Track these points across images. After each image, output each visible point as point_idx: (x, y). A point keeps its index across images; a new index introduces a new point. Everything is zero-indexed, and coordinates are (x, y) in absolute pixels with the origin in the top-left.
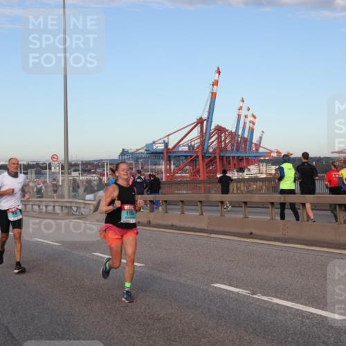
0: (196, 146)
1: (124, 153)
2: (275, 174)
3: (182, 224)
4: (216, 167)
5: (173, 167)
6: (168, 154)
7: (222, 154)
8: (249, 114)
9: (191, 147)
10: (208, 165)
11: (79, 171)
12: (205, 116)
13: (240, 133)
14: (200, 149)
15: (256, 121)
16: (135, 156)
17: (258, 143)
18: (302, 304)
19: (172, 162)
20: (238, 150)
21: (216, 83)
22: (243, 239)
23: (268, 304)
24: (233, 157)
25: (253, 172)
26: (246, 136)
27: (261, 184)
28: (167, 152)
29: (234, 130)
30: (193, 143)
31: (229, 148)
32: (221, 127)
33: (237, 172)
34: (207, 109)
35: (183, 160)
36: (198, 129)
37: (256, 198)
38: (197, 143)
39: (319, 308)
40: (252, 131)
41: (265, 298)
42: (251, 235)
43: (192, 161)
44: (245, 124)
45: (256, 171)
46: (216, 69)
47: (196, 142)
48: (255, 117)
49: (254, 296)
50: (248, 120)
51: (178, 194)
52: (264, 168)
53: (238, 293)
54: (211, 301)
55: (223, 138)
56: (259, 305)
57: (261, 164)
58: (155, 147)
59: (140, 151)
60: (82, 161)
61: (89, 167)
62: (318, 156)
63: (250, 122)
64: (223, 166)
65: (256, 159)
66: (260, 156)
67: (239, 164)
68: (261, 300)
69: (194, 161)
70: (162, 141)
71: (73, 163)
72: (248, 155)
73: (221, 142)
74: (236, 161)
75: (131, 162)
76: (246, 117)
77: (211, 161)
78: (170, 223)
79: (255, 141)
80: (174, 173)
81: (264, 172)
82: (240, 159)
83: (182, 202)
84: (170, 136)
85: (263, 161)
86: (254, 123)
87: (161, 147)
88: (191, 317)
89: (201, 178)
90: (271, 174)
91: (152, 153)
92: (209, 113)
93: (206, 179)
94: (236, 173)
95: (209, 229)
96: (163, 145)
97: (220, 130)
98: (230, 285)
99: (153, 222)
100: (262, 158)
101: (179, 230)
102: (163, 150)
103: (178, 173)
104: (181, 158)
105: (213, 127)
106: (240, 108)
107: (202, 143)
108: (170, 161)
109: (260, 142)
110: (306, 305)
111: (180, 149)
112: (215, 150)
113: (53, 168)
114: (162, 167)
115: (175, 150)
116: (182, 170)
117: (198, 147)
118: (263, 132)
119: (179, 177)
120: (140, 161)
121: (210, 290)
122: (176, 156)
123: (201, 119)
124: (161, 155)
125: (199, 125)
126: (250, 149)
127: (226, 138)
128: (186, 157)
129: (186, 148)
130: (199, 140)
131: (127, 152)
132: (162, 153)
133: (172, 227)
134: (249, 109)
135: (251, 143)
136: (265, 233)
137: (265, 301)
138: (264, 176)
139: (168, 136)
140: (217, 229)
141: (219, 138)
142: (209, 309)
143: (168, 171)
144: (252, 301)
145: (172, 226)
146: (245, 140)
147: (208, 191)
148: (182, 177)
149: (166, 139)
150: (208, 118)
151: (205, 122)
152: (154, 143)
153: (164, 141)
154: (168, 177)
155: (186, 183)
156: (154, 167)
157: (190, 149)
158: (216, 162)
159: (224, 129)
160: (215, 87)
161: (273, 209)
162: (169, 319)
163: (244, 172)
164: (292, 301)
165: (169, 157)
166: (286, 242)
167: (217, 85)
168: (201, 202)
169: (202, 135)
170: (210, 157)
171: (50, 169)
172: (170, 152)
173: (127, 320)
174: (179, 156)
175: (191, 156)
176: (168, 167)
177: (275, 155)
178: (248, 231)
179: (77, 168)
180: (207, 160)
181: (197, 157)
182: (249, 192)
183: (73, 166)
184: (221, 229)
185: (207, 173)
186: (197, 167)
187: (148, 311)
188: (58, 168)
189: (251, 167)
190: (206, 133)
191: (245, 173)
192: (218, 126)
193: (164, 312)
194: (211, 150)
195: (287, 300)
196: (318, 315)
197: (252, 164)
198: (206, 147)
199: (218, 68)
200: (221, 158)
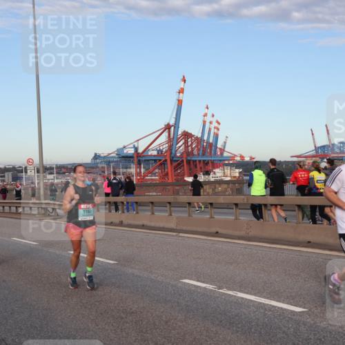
0: (164, 150)
1: (96, 157)
2: (239, 177)
3: (153, 224)
4: (183, 170)
5: (143, 170)
6: (138, 158)
7: (189, 158)
8: (214, 120)
9: (160, 152)
10: (176, 168)
11: (53, 174)
12: (172, 122)
13: (205, 138)
14: (168, 153)
15: (220, 127)
16: (107, 160)
17: (223, 148)
18: (265, 297)
19: (142, 166)
20: (203, 155)
21: (181, 91)
22: (210, 238)
23: (233, 298)
24: (200, 161)
25: (218, 175)
26: (211, 141)
27: (225, 186)
28: (137, 157)
29: (199, 136)
30: (161, 148)
31: (195, 152)
32: (187, 133)
33: (204, 174)
34: (174, 116)
35: (152, 164)
36: (166, 134)
37: (221, 200)
38: (165, 148)
39: (280, 301)
40: (216, 136)
41: (230, 293)
42: (217, 234)
43: (161, 164)
44: (210, 129)
45: (221, 174)
47: (164, 146)
48: (219, 123)
49: (220, 291)
50: (212, 126)
51: (147, 195)
52: (229, 171)
53: (205, 288)
54: (180, 295)
55: (189, 143)
56: (225, 300)
57: (225, 167)
58: (125, 152)
59: (112, 155)
60: (56, 165)
61: (63, 170)
63: (215, 128)
64: (190, 169)
65: (221, 163)
66: (224, 160)
67: (205, 168)
68: (226, 294)
69: (162, 164)
70: (132, 146)
71: (48, 166)
72: (213, 159)
73: (188, 146)
74: (202, 165)
75: (103, 165)
76: (211, 123)
77: (179, 164)
78: (140, 223)
79: (219, 145)
80: (145, 176)
81: (229, 175)
82: (206, 163)
83: (152, 203)
84: (140, 141)
85: (227, 165)
86: (218, 129)
87: (132, 151)
88: (162, 310)
89: (170, 181)
90: (235, 177)
91: (123, 157)
92: (176, 119)
93: (174, 181)
94: (203, 176)
95: (178, 228)
96: (133, 149)
97: (187, 135)
98: (198, 281)
99: (125, 222)
100: (226, 162)
101: (150, 229)
102: (134, 154)
103: (147, 176)
104: (151, 162)
105: (180, 133)
106: (205, 115)
107: (170, 148)
108: (140, 164)
109: (224, 147)
110: (268, 298)
111: (149, 154)
112: (182, 154)
113: (28, 171)
114: (133, 170)
115: (145, 154)
116: (151, 173)
117: (166, 152)
118: (227, 137)
119: (149, 180)
120: (112, 165)
121: (180, 285)
122: (145, 160)
123: (168, 124)
124: (132, 159)
125: (167, 130)
126: (215, 153)
127: (192, 143)
128: (155, 161)
129: (155, 153)
130: (167, 145)
131: (99, 156)
132: (132, 157)
133: (143, 227)
134: (213, 116)
135: (216, 147)
136: (230, 232)
137: (230, 295)
138: (228, 179)
139: (138, 140)
140: (184, 228)
141: (186, 142)
142: (178, 303)
143: (139, 174)
144: (218, 295)
145: (143, 225)
146: (210, 145)
147: (176, 193)
148: (152, 179)
149: (136, 144)
150: (175, 124)
151: (172, 128)
152: (124, 147)
153: (134, 146)
154: (138, 179)
155: (156, 185)
156: (125, 170)
157: (158, 153)
158: (183, 166)
159: (191, 134)
160: (181, 94)
161: (237, 210)
162: (141, 313)
163: (209, 174)
164: (255, 295)
165: (139, 161)
166: (249, 240)
167: (183, 93)
168: (169, 203)
169: (170, 139)
170: (177, 161)
171: (26, 172)
172: (140, 156)
173: (101, 314)
174: (148, 160)
175: (160, 160)
176: (138, 170)
177: (238, 159)
178: (214, 230)
179: (52, 171)
180: (175, 164)
181: (166, 160)
182: (216, 194)
183: (48, 170)
184: (189, 228)
185: (175, 176)
186: (166, 170)
187: (122, 305)
188: (33, 171)
189: (217, 170)
190: (173, 138)
191: (211, 176)
192: (184, 131)
193: (136, 306)
194: (178, 155)
195: (251, 294)
196: (279, 308)
197: (217, 167)
198: (173, 152)
199: (184, 77)
200: (189, 162)
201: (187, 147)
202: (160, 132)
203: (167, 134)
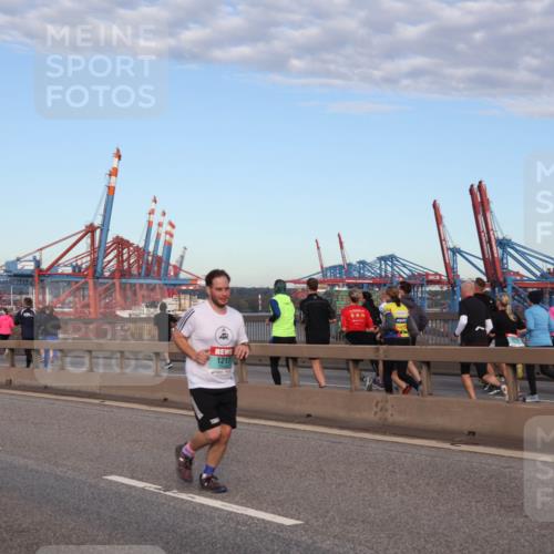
0: (84, 266)
4: (115, 298)
5: (48, 297)
6: (41, 278)
7: (123, 280)
8: (165, 221)
9: (77, 269)
10: (103, 295)
12: (98, 222)
13: (151, 248)
14: (91, 271)
15: (173, 231)
17: (178, 265)
18: (237, 503)
19: (47, 290)
20: (148, 274)
21: (114, 173)
22: (153, 409)
23: (187, 505)
24: (141, 285)
26: (160, 253)
28: (39, 275)
29: (142, 245)
30: (79, 262)
31: (134, 271)
32: (122, 239)
33: (147, 307)
34: (102, 211)
35: (64, 287)
36: (87, 240)
38: (85, 262)
39: (261, 510)
40: (168, 246)
41: (184, 496)
42: (165, 403)
43: (78, 289)
44: (158, 235)
45: (175, 307)
46: (115, 151)
47: (84, 260)
48: (173, 226)
49: (167, 493)
50: (162, 230)
52: (187, 302)
53: (143, 489)
54: (102, 501)
55: (125, 256)
56: (174, 508)
57: (182, 296)
58: (19, 267)
62: (265, 286)
63: (166, 233)
64: (125, 298)
65: (176, 289)
66: (180, 285)
67: (149, 295)
68: (178, 498)
69: (80, 289)
70: (31, 258)
72: (162, 282)
73: (123, 261)
74: (144, 291)
76: (160, 225)
77: (107, 289)
81: (187, 308)
82: (151, 288)
84: (43, 251)
85: (185, 292)
86: (171, 236)
87: (30, 266)
89: (92, 316)
91: (16, 275)
92: (104, 217)
93: (99, 316)
94: (145, 309)
95: (102, 392)
96: (32, 263)
97: (121, 243)
98: (132, 478)
99: (15, 382)
100: (184, 288)
101: (56, 394)
102: (33, 271)
104: (61, 284)
105: (110, 239)
106: (152, 212)
107: (94, 262)
108: (44, 288)
109: (181, 263)
110: (242, 505)
111: (60, 271)
112: (113, 273)
115: (52, 271)
116: (62, 302)
117: (87, 269)
118: (185, 248)
121: (103, 484)
122: (52, 282)
123: (92, 225)
124: (30, 279)
125: (89, 234)
126: (167, 273)
127: (129, 256)
128: (68, 282)
129: (69, 270)
130: (89, 258)
132: (31, 276)
134: (164, 214)
135: (168, 264)
137: (182, 500)
139: (41, 249)
140: (113, 393)
141: (120, 254)
142: (98, 513)
144: (164, 501)
145: (46, 388)
146: (159, 260)
148: (63, 313)
149: (37, 255)
150: (103, 225)
151: (98, 232)
152: (18, 260)
153: (35, 258)
156: (18, 297)
157: (74, 271)
158: (115, 292)
159: (128, 242)
160: (113, 178)
163: (156, 307)
167: (116, 175)
169: (93, 249)
170: (105, 284)
172: (44, 275)
174: (57, 282)
175: (77, 282)
176: (41, 297)
178: (160, 396)
180: (100, 289)
181: (86, 283)
185: (100, 308)
186: (86, 299)
189: (168, 300)
190: (99, 247)
192: (118, 237)
194: (107, 274)
197: (169, 296)
198: (99, 270)
199: (118, 151)
200: (123, 286)
201: (121, 262)
202: (79, 235)
203: (89, 241)
